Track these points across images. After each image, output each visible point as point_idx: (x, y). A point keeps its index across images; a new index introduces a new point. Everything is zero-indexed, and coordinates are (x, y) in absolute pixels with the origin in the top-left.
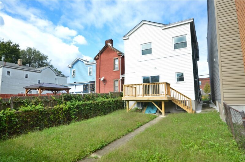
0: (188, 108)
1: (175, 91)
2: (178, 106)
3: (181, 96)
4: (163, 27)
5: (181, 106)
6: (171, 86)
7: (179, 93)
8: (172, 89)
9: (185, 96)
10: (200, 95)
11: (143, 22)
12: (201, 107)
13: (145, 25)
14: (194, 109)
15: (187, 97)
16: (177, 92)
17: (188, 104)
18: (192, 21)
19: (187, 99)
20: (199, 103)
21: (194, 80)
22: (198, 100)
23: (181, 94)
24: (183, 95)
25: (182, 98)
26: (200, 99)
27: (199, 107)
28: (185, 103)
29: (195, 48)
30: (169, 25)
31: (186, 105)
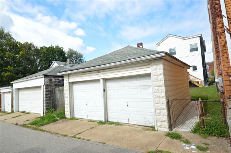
0: (200, 85)
1: (192, 76)
2: (194, 84)
3: (196, 79)
4: (182, 39)
5: (196, 84)
6: (190, 74)
7: (195, 77)
8: (190, 75)
9: (198, 79)
10: (207, 77)
11: (169, 35)
12: (208, 85)
13: (170, 37)
14: (204, 85)
15: (199, 79)
16: (193, 77)
17: (200, 83)
18: (201, 35)
19: (199, 80)
20: (207, 83)
21: (203, 69)
22: (206, 81)
23: (196, 78)
24: (197, 78)
25: (197, 80)
26: (207, 81)
27: (206, 85)
28: (198, 82)
29: (203, 47)
30: (186, 37)
31: (199, 84)
